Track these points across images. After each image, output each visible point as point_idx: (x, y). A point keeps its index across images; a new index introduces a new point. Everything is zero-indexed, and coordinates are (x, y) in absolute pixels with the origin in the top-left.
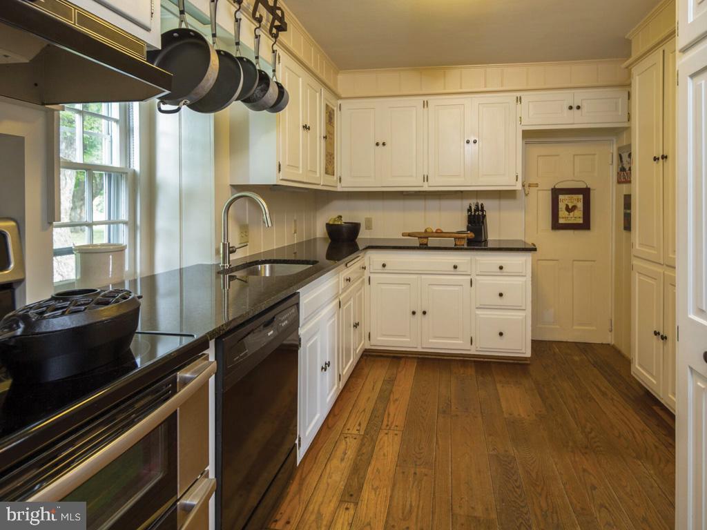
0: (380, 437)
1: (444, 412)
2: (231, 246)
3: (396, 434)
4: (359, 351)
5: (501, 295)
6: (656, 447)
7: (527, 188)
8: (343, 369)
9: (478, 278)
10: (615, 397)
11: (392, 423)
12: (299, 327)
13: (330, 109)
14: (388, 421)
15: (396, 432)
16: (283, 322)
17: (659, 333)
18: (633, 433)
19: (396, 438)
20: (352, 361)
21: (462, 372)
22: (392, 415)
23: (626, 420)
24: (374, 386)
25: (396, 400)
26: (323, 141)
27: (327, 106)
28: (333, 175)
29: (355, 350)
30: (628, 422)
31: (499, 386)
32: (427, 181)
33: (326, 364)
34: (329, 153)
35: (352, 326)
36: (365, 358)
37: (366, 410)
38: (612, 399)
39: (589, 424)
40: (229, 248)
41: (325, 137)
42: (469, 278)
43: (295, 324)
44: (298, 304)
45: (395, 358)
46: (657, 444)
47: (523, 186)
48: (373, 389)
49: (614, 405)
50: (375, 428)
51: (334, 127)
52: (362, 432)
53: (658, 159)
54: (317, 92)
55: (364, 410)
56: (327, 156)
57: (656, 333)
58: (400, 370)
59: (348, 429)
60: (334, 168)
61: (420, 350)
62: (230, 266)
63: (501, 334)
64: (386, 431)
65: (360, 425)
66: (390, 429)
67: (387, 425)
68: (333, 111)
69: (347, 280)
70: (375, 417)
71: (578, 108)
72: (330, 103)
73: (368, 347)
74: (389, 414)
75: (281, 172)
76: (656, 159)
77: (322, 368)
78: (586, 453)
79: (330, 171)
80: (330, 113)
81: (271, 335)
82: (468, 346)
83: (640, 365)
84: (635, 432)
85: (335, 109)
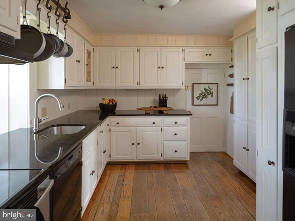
0: (120, 202)
1: (151, 188)
2: (39, 119)
3: (128, 200)
4: (105, 163)
5: (176, 134)
6: (245, 194)
7: (186, 87)
8: (99, 172)
9: (164, 127)
10: (227, 175)
11: (126, 195)
12: (82, 157)
13: (89, 51)
14: (124, 194)
15: (128, 199)
16: (76, 156)
17: (245, 148)
18: (235, 189)
19: (128, 201)
20: (103, 168)
21: (157, 169)
22: (125, 191)
23: (232, 184)
24: (114, 179)
25: (127, 184)
26: (86, 66)
27: (87, 50)
28: (90, 81)
29: (104, 162)
30: (233, 185)
31: (176, 174)
32: (139, 84)
33: (92, 172)
34: (88, 72)
35: (103, 152)
36: (108, 166)
37: (112, 190)
38: (226, 176)
39: (216, 187)
40: (39, 120)
41: (87, 65)
42: (160, 128)
43: (81, 156)
44: (82, 147)
45: (124, 165)
46: (245, 192)
47: (185, 86)
48: (114, 180)
49: (227, 178)
50: (117, 198)
51: (90, 59)
52: (111, 200)
53: (245, 79)
54: (83, 44)
55: (111, 190)
56: (87, 73)
57: (244, 148)
58: (126, 170)
59: (104, 200)
60: (90, 78)
61: (136, 160)
62: (39, 129)
63: (176, 151)
64: (123, 199)
65: (109, 197)
66: (125, 198)
67: (123, 196)
68: (90, 52)
69: (101, 132)
70: (117, 193)
71: (210, 55)
72: (89, 48)
73: (109, 161)
74: (124, 192)
75: (66, 84)
76: (244, 79)
77: (91, 174)
78: (216, 199)
79: (89, 80)
80: (89, 53)
81: (72, 163)
82: (160, 157)
83: (237, 161)
84: (236, 188)
85: (91, 51)
